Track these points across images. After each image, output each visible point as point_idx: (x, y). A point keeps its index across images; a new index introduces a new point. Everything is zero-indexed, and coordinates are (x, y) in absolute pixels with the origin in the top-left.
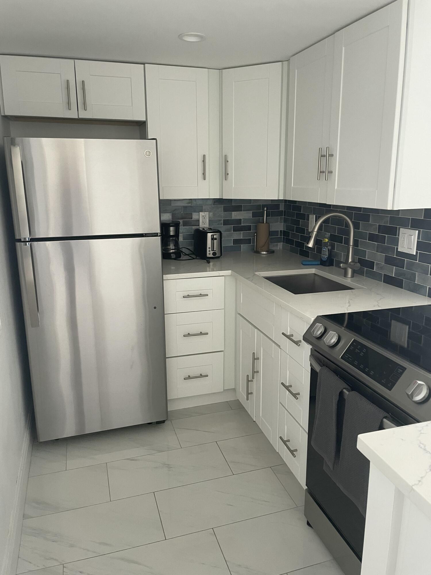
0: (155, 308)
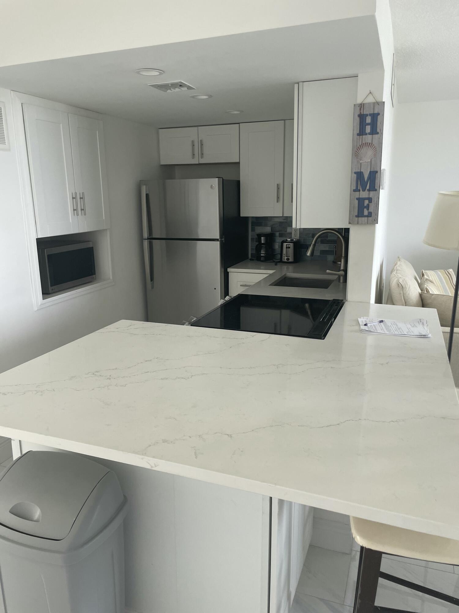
0: (215, 289)
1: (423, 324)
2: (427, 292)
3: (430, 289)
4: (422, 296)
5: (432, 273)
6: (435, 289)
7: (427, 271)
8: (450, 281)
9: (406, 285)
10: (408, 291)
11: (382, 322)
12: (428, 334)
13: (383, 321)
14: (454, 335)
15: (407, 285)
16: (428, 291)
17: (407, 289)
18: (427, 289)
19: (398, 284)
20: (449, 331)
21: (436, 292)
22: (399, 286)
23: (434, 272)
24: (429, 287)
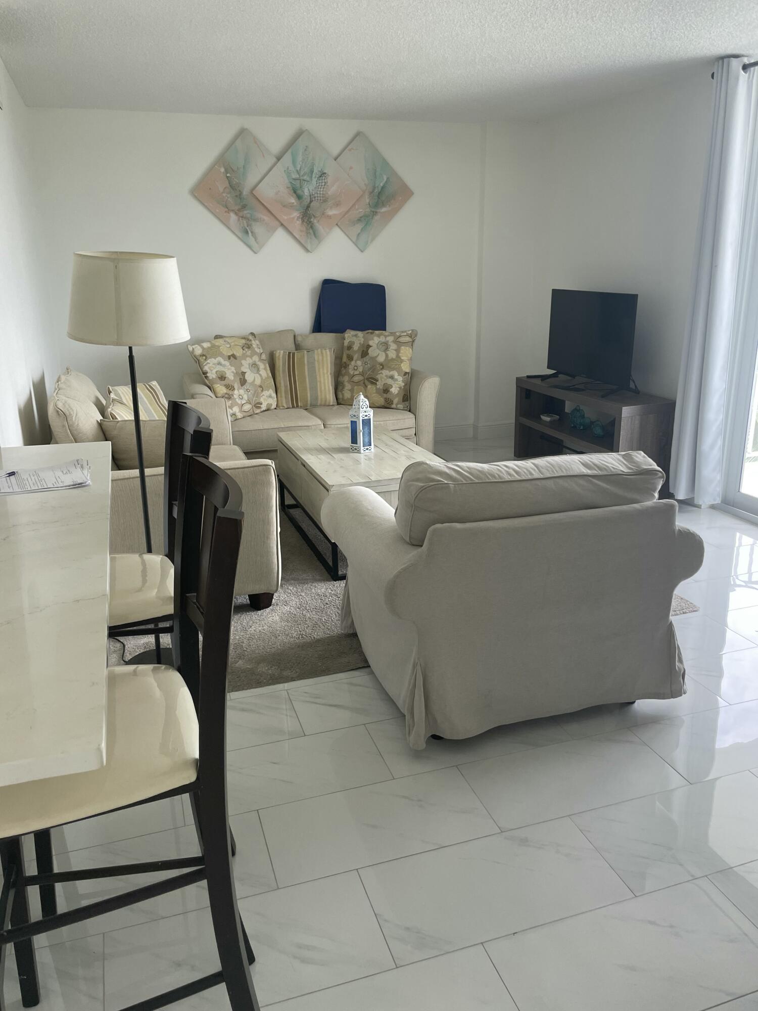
1: (82, 467)
2: (113, 419)
3: (118, 414)
4: (103, 427)
5: (125, 390)
6: (126, 414)
7: (116, 388)
8: (155, 399)
9: (70, 411)
10: (75, 420)
11: (14, 474)
12: (85, 480)
13: (14, 472)
14: (147, 480)
15: (73, 410)
16: (114, 417)
17: (74, 417)
18: (113, 416)
19: (58, 412)
20: (139, 475)
21: (127, 417)
22: (59, 415)
23: (127, 388)
24: (115, 412)
